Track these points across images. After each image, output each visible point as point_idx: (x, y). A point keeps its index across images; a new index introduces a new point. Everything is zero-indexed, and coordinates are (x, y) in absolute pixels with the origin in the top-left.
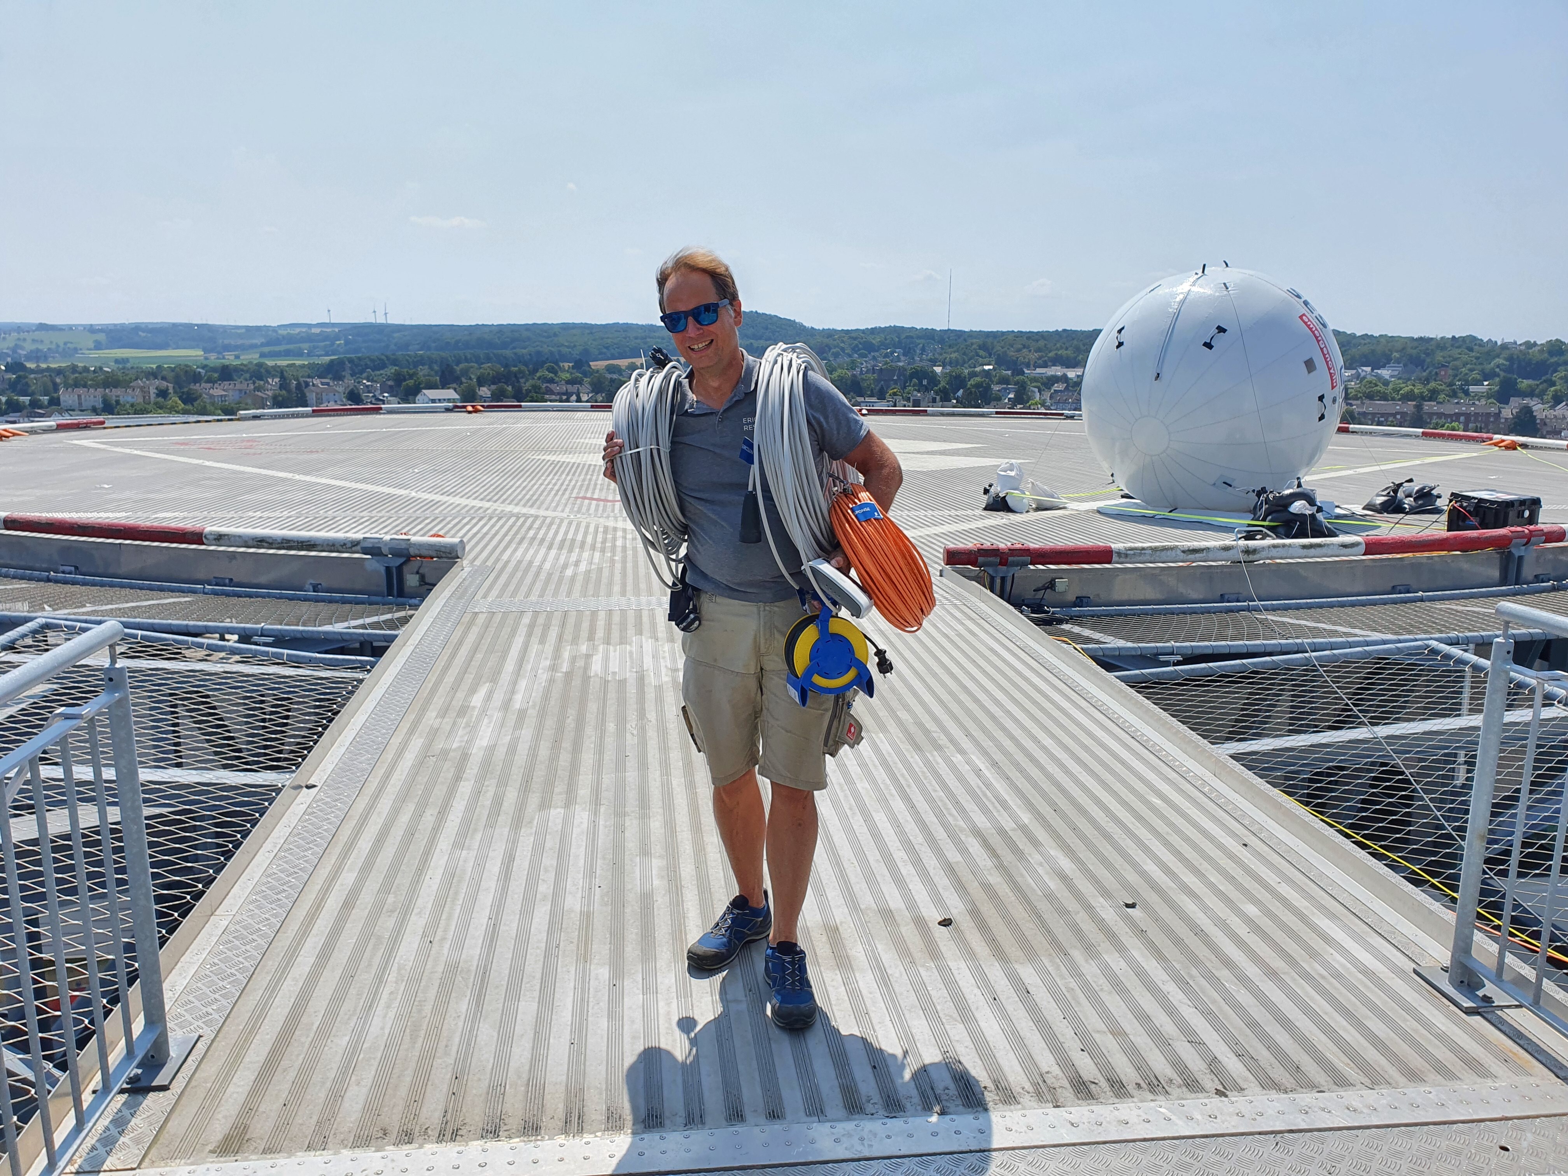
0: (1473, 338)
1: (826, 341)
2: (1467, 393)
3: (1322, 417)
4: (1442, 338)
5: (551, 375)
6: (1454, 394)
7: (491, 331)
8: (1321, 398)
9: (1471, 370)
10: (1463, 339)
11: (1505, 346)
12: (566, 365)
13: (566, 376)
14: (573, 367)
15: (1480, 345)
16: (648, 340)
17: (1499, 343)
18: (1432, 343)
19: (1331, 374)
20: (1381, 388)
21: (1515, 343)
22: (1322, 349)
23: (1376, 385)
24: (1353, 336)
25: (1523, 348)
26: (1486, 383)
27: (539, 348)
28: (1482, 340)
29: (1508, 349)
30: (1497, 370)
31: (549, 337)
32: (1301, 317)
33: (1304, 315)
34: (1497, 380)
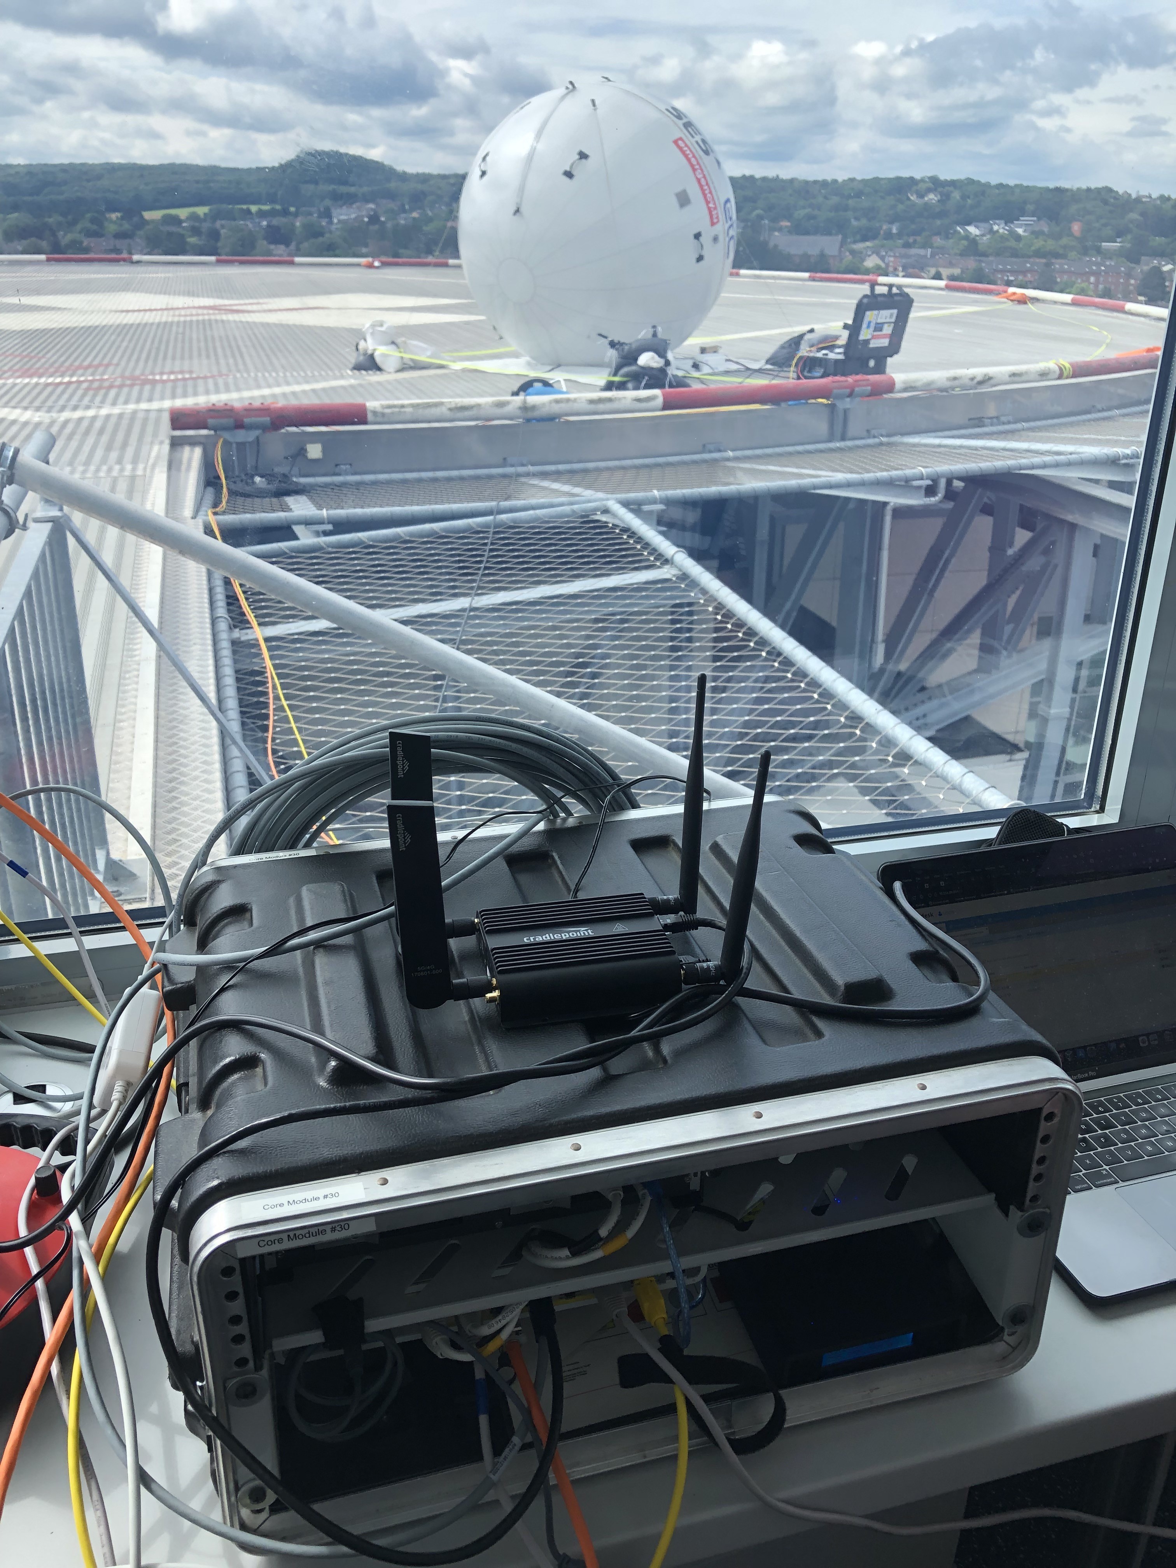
0: (1109, 190)
1: (420, 187)
2: (1099, 251)
3: (700, 259)
4: (1078, 189)
5: (95, 227)
6: (1085, 251)
7: (17, 173)
8: (697, 236)
9: (1105, 225)
10: (1098, 191)
11: (1138, 200)
12: (114, 216)
13: (112, 228)
14: (122, 218)
15: (1115, 198)
16: (212, 185)
17: (1134, 196)
18: (1069, 194)
19: (709, 209)
20: (1012, 243)
21: (1150, 197)
22: (699, 180)
23: (1007, 240)
24: (988, 185)
25: (1158, 202)
26: (1118, 240)
27: (79, 194)
28: (1117, 192)
29: (1142, 202)
30: (1131, 226)
31: (88, 181)
32: (676, 142)
33: (681, 139)
34: (1129, 237)
